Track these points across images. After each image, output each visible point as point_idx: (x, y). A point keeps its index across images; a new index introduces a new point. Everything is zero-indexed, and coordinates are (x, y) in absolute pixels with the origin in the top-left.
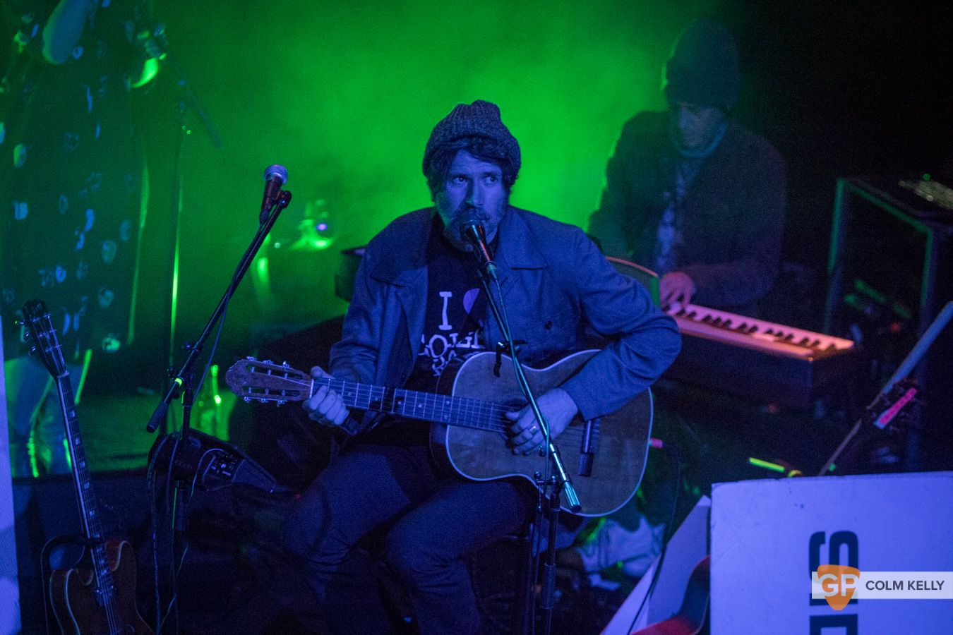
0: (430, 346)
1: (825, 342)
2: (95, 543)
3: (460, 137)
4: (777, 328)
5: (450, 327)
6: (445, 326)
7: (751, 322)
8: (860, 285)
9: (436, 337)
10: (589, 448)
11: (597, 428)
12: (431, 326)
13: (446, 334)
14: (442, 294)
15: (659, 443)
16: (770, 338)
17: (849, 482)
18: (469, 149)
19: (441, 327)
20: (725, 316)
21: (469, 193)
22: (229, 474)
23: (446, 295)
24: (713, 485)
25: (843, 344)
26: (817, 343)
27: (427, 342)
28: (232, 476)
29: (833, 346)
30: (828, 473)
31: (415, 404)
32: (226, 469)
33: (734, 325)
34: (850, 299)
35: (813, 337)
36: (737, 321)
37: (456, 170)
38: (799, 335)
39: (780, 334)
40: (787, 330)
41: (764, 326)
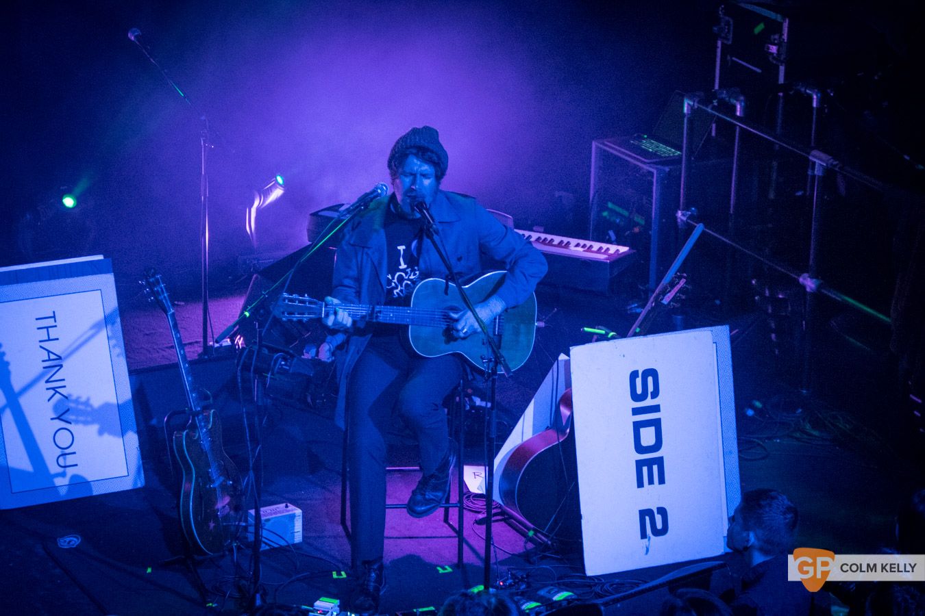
0: (395, 280)
1: (613, 249)
2: (197, 414)
3: (411, 147)
4: (582, 242)
5: (406, 266)
6: (403, 266)
7: (566, 240)
8: (610, 205)
9: (398, 274)
10: (498, 332)
11: (503, 319)
12: (394, 268)
13: (403, 270)
14: (399, 248)
15: (542, 324)
16: (580, 249)
17: (650, 339)
18: (416, 155)
19: (401, 267)
20: (549, 237)
21: (414, 182)
22: (288, 368)
23: (401, 248)
24: (571, 348)
25: (623, 249)
26: (608, 249)
27: (393, 279)
28: (289, 369)
29: (618, 250)
30: (635, 335)
31: (389, 315)
32: (285, 365)
33: (556, 242)
34: (605, 214)
35: (605, 246)
36: (557, 239)
37: (407, 170)
38: (596, 246)
39: (584, 246)
40: (588, 243)
41: (574, 241)
